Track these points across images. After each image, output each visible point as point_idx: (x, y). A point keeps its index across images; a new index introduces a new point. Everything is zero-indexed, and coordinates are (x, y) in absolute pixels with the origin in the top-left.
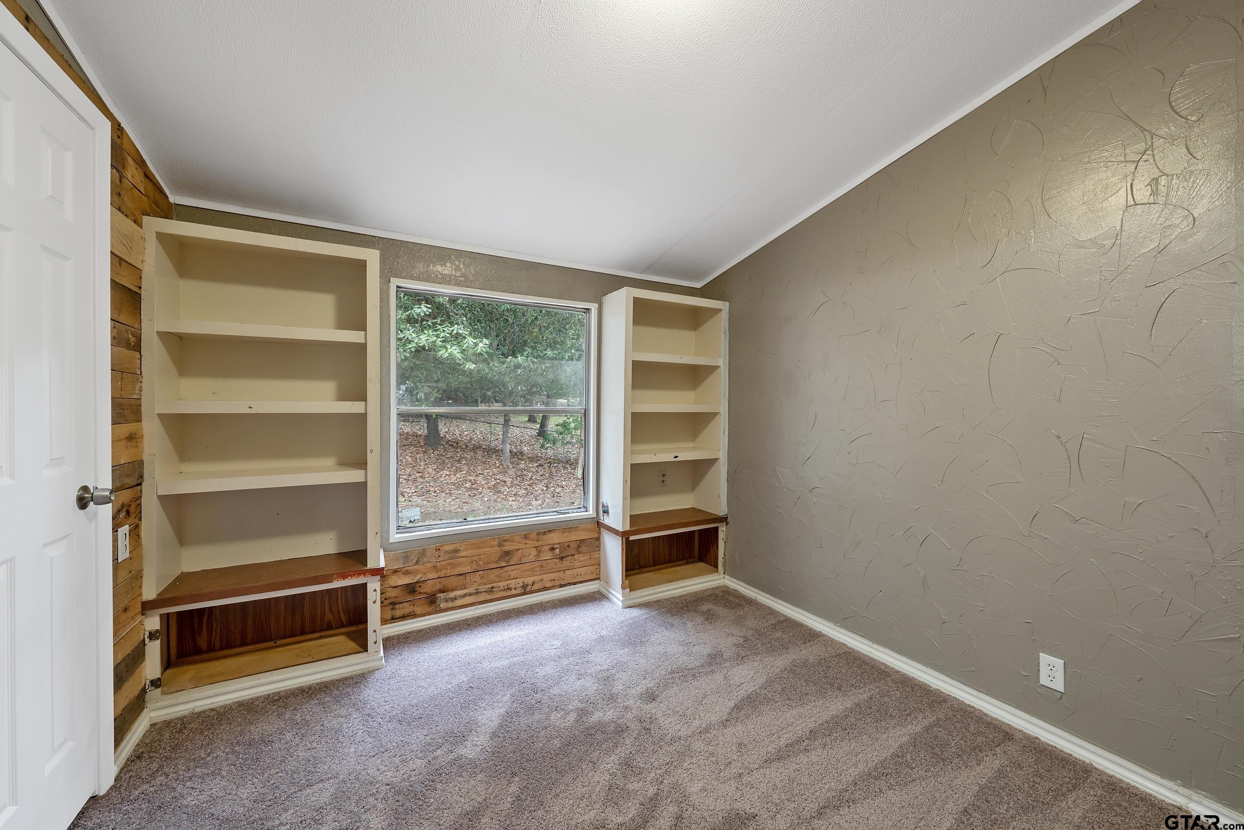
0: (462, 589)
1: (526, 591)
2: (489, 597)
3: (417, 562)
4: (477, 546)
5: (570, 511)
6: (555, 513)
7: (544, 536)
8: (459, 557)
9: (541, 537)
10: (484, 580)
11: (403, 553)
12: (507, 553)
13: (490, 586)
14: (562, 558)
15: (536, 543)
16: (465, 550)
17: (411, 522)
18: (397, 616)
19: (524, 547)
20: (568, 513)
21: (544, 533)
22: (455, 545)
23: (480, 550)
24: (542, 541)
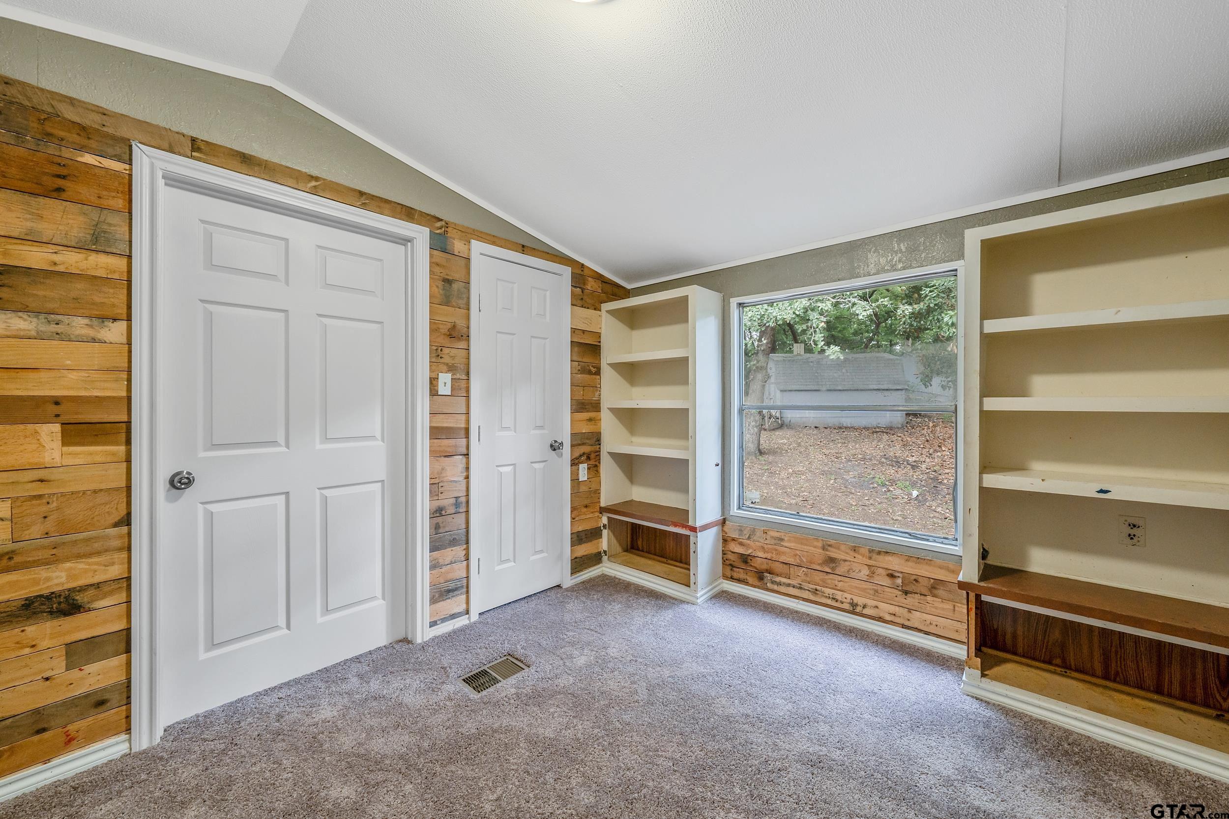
0: (785, 577)
1: (853, 609)
2: (812, 597)
3: (749, 538)
4: (801, 541)
5: (931, 539)
6: (907, 535)
7: (877, 556)
8: (782, 546)
9: (875, 556)
10: (808, 579)
11: (739, 526)
12: (831, 560)
13: (814, 587)
14: (906, 593)
15: (867, 560)
16: (789, 541)
17: (752, 503)
18: (735, 578)
19: (851, 560)
20: (928, 540)
21: (879, 553)
22: (780, 534)
23: (803, 546)
24: (875, 561)
